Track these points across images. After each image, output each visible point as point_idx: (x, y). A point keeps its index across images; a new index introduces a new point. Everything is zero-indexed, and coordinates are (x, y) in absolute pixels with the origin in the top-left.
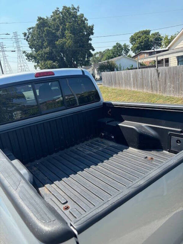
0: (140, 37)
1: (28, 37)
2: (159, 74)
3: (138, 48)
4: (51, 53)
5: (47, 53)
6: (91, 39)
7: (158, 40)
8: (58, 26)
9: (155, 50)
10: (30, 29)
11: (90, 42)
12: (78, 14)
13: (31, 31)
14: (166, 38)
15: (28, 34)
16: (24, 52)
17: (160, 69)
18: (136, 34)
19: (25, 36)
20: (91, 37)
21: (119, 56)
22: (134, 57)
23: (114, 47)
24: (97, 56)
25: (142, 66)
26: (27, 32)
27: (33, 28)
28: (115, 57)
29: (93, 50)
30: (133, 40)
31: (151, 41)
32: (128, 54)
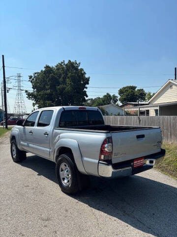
0: (127, 91)
1: (33, 80)
2: (140, 121)
3: (125, 100)
4: (51, 94)
5: (47, 94)
6: (86, 88)
7: (142, 95)
8: (61, 75)
9: (140, 103)
10: (36, 73)
11: (85, 89)
12: (79, 68)
13: (36, 75)
14: (149, 94)
15: (33, 77)
16: (26, 91)
17: (142, 117)
18: (124, 88)
19: (30, 78)
20: (87, 86)
21: (108, 104)
22: (121, 106)
23: (105, 96)
24: (88, 102)
25: (127, 114)
26: (33, 75)
27: (38, 73)
28: (105, 104)
29: (87, 96)
30: (121, 92)
31: (137, 95)
32: (116, 104)
